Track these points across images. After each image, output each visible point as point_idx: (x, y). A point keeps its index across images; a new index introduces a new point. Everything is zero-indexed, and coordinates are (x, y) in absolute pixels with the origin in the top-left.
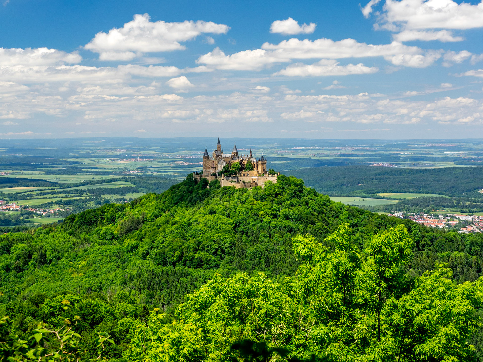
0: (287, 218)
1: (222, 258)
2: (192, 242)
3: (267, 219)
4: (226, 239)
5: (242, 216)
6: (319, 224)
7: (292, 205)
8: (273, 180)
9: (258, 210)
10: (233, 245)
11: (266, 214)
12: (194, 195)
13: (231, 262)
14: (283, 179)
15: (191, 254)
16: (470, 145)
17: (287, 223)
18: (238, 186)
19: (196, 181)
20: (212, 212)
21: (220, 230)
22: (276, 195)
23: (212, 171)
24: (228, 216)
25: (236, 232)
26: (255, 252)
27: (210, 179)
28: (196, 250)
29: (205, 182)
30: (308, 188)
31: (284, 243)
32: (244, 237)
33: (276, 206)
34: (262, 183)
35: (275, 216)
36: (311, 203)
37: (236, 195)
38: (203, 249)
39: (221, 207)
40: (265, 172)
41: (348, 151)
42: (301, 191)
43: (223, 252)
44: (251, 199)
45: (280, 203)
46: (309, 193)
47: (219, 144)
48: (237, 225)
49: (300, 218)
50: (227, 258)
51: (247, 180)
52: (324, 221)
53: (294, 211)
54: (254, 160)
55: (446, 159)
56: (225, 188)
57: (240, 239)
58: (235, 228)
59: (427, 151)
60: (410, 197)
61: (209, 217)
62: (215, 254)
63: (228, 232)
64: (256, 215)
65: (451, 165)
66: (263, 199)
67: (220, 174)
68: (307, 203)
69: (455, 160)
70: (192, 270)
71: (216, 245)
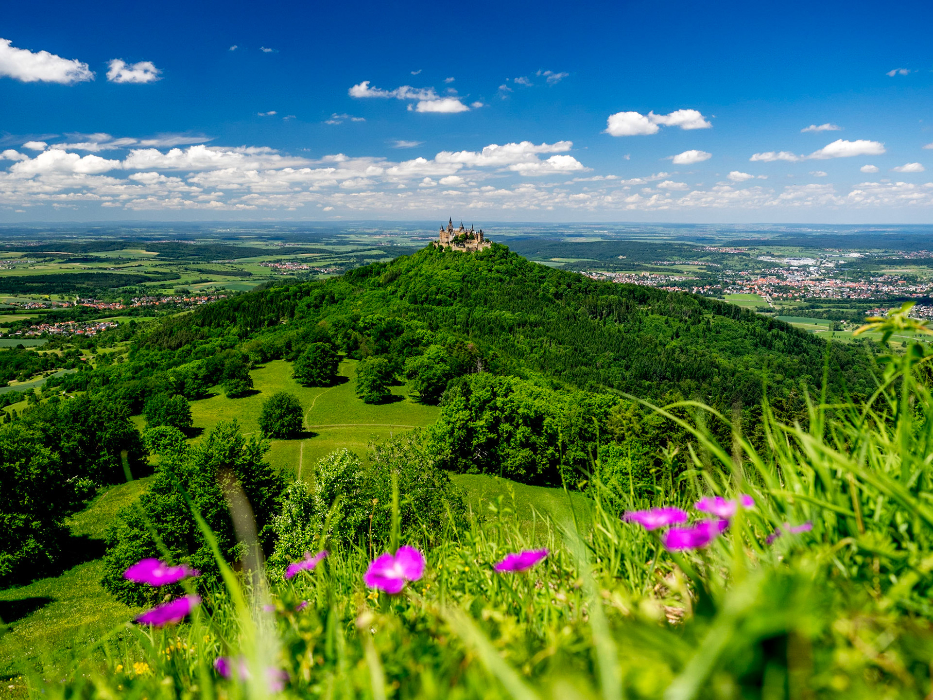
0: (498, 272)
1: (455, 299)
2: (434, 288)
3: (485, 273)
4: (457, 286)
5: (467, 271)
6: (520, 276)
7: (502, 263)
8: (489, 246)
9: (479, 266)
10: (462, 290)
11: (484, 269)
12: (434, 256)
13: (461, 301)
14: (494, 245)
15: (434, 296)
16: (611, 227)
17: (498, 275)
18: (464, 250)
19: (435, 247)
20: (447, 268)
21: (453, 280)
22: (491, 256)
23: (446, 240)
24: (458, 271)
25: (464, 281)
26: (477, 295)
27: (445, 245)
28: (437, 294)
29: (441, 248)
30: (512, 252)
31: (496, 289)
32: (469, 285)
33: (490, 264)
34: (481, 249)
35: (490, 271)
36: (514, 262)
37: (463, 257)
38: (442, 293)
39: (453, 265)
40: (482, 240)
41: (529, 230)
42: (507, 253)
43: (455, 294)
44: (474, 259)
45: (493, 262)
46: (513, 255)
47: (451, 222)
48: (464, 277)
49: (507, 272)
50: (458, 299)
51: (470, 246)
52: (523, 274)
53: (502, 268)
54: (475, 233)
55: (595, 236)
56: (455, 252)
57: (467, 286)
58: (463, 279)
59: (582, 230)
60: (572, 261)
61: (445, 271)
62: (450, 296)
63: (458, 281)
64: (477, 270)
65: (599, 239)
66: (482, 259)
67: (452, 242)
68: (511, 262)
69: (602, 236)
70: (434, 307)
71: (450, 290)
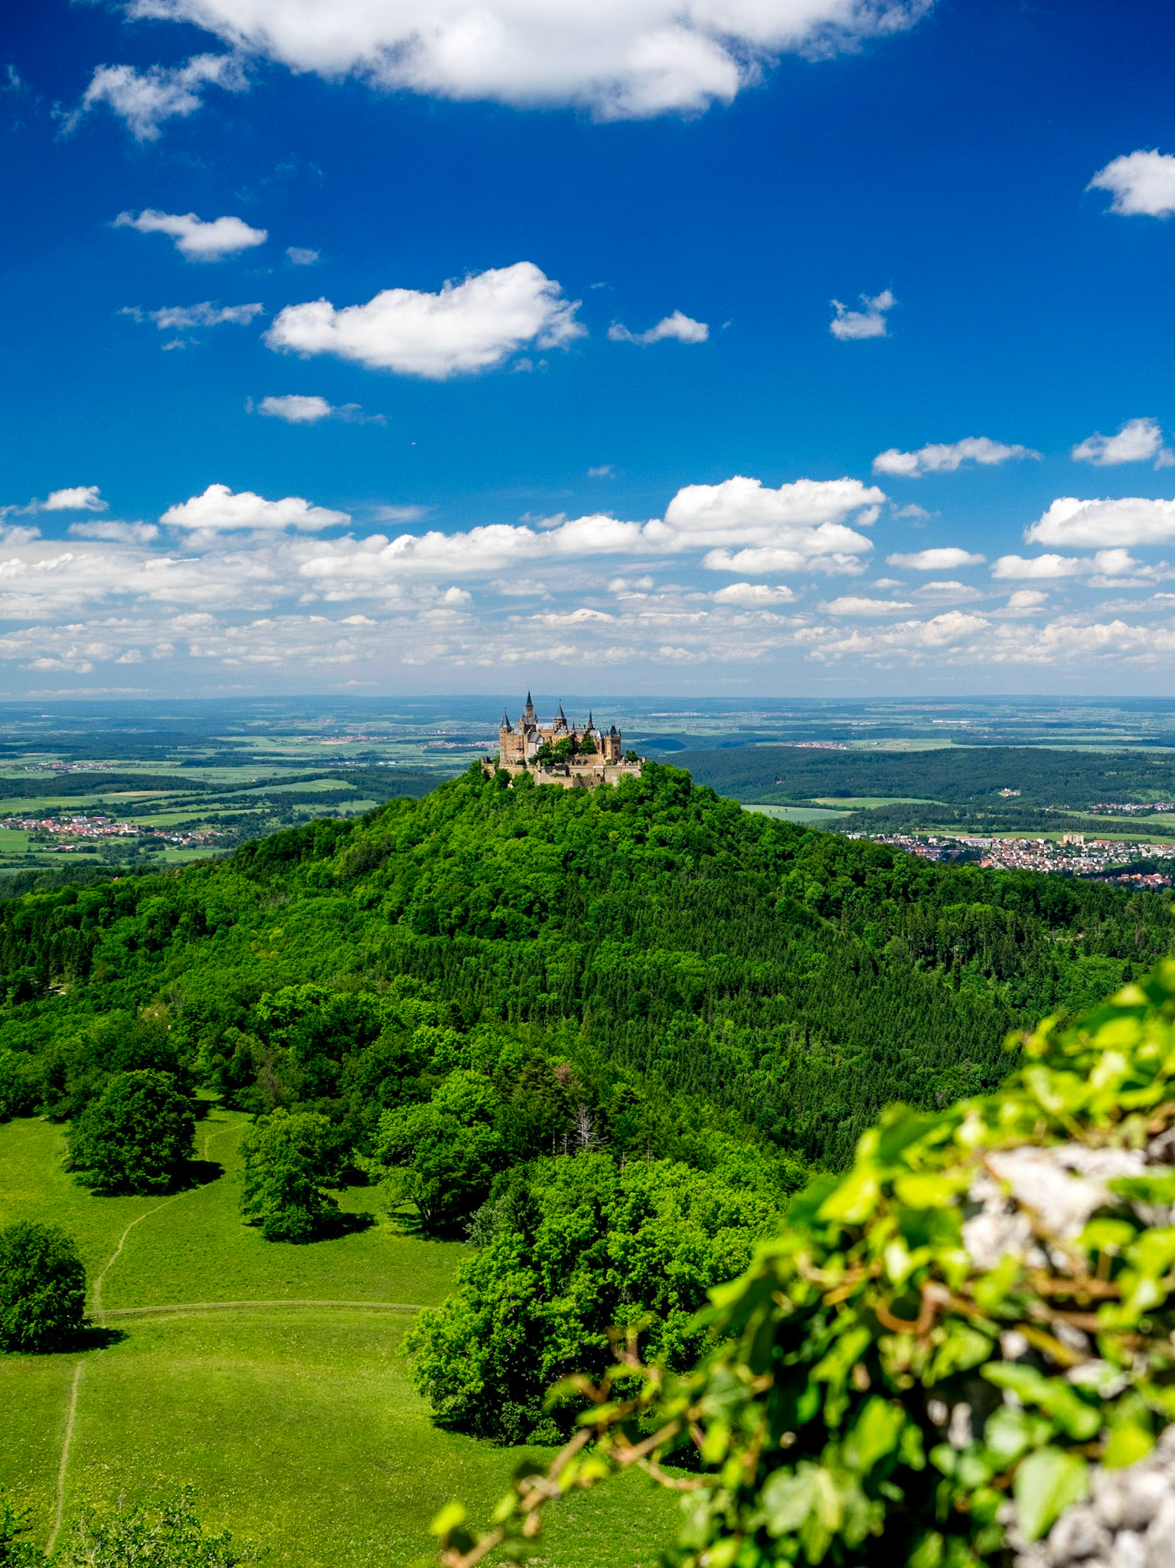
0: (662, 842)
1: (542, 920)
2: (484, 890)
3: (625, 845)
4: (549, 884)
5: (577, 841)
6: (723, 854)
7: (672, 819)
8: (635, 771)
9: (609, 828)
10: (561, 894)
11: (623, 835)
12: (484, 800)
13: (559, 926)
14: (651, 769)
15: (483, 913)
16: (982, 708)
17: (663, 851)
18: (568, 784)
19: (487, 776)
20: (520, 834)
21: (537, 867)
22: (641, 800)
23: (518, 756)
24: (551, 840)
25: (567, 870)
26: (604, 908)
27: (514, 771)
28: (492, 906)
29: (505, 777)
30: (700, 787)
31: (658, 890)
32: (583, 880)
33: (641, 821)
34: (613, 779)
35: (640, 839)
36: (706, 814)
37: (565, 801)
38: (506, 903)
39: (538, 824)
40: (618, 756)
41: (756, 719)
42: (686, 792)
43: (544, 907)
44: (594, 807)
45: (648, 814)
46: (702, 795)
47: (529, 704)
48: (568, 857)
49: (687, 843)
50: (552, 919)
51: (585, 772)
52: (730, 847)
53: (674, 831)
54: (596, 734)
55: (936, 734)
56: (543, 787)
57: (575, 883)
58: (564, 863)
59: (901, 720)
60: (873, 804)
61: (514, 842)
62: (528, 911)
63: (552, 870)
64: (605, 837)
65: (946, 744)
66: (616, 807)
67: (533, 761)
68: (698, 815)
69: (954, 735)
70: (485, 941)
71: (530, 896)
